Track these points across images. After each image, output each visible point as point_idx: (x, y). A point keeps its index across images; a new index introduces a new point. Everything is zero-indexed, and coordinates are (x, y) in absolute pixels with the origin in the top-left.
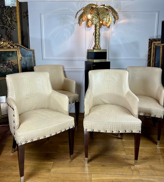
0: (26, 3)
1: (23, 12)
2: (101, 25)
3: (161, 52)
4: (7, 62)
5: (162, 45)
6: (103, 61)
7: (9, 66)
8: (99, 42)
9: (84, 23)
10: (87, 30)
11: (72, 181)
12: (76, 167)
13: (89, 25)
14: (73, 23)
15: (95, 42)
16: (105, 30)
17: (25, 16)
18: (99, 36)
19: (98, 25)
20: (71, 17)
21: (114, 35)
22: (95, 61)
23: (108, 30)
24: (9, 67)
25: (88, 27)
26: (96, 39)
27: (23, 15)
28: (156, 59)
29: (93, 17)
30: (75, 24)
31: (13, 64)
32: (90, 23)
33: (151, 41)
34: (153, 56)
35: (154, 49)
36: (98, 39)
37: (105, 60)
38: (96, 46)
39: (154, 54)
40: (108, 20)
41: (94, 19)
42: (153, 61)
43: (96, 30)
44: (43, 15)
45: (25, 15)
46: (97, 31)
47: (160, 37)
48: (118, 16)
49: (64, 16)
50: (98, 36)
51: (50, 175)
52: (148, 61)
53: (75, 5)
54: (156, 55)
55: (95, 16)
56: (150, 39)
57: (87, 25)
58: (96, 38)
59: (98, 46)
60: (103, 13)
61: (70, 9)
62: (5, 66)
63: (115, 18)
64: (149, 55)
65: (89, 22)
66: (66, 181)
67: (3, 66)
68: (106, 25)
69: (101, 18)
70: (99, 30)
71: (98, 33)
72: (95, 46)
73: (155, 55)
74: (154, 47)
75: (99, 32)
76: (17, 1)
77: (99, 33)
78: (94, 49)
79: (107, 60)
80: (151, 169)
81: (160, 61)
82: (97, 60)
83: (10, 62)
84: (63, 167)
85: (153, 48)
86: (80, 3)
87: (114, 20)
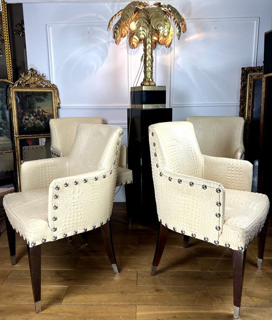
0: (20, 5)
1: (15, 23)
2: (156, 44)
3: (263, 90)
4: (36, 110)
5: (265, 76)
6: (160, 106)
7: (38, 117)
8: (152, 73)
9: (124, 40)
10: (131, 53)
11: (100, 318)
12: (108, 294)
13: (134, 43)
14: (105, 41)
15: (145, 72)
16: (164, 52)
17: (20, 30)
18: (152, 62)
19: (150, 42)
20: (102, 30)
21: (179, 61)
22: (145, 107)
23: (168, 53)
24: (38, 119)
25: (133, 47)
26: (145, 67)
27: (15, 28)
28: (255, 104)
29: (139, 26)
30: (109, 43)
31: (46, 114)
32: (135, 41)
33: (246, 72)
34: (249, 99)
35: (250, 87)
36: (150, 68)
37: (164, 104)
38: (147, 80)
39: (250, 95)
40: (166, 31)
41: (141, 28)
42: (249, 107)
43: (145, 50)
44: (50, 28)
45: (19, 28)
46: (147, 53)
47: (261, 64)
48: (185, 25)
49: (89, 28)
50: (150, 62)
51: (61, 309)
52: (240, 107)
53: (108, 8)
54: (255, 98)
55: (142, 24)
56: (244, 68)
57: (130, 44)
58: (146, 65)
59: (151, 80)
60: (157, 16)
61: (99, 16)
62: (33, 118)
63: (179, 28)
64: (241, 98)
65: (133, 39)
66: (90, 318)
67: (30, 116)
68: (164, 44)
69: (154, 27)
70: (152, 51)
71: (149, 57)
72: (145, 80)
73: (253, 96)
74: (252, 82)
75: (151, 54)
76: (3, 2)
77: (152, 57)
78: (142, 85)
79: (167, 106)
80: (246, 295)
81: (262, 105)
82: (148, 105)
83: (41, 110)
84: (86, 294)
85: (250, 85)
86: (116, 4)
87: (178, 31)
